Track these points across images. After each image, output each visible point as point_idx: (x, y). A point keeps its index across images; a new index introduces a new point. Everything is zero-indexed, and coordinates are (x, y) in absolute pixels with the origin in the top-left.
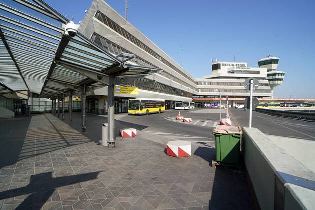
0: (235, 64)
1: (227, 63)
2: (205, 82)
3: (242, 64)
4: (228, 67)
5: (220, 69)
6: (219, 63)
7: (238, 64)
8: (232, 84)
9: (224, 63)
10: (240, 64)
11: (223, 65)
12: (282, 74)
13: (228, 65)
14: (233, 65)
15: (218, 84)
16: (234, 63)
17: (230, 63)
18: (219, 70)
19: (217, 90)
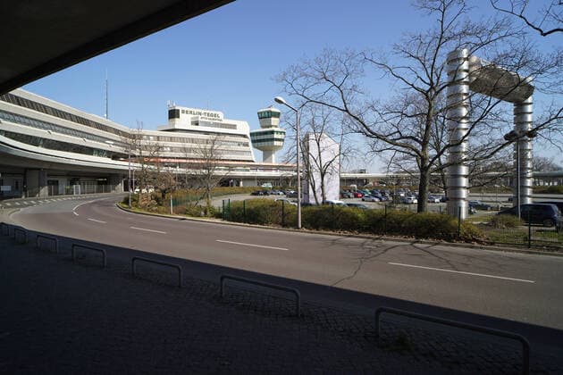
0: (203, 112)
1: (189, 109)
2: (148, 136)
3: (214, 112)
4: (193, 116)
5: (178, 117)
6: (177, 108)
7: (207, 112)
8: (193, 141)
9: (185, 109)
10: (211, 112)
11: (183, 112)
12: (281, 133)
13: (191, 112)
14: (200, 114)
15: (171, 139)
16: (200, 111)
17: (196, 111)
18: (177, 119)
19: (169, 149)
